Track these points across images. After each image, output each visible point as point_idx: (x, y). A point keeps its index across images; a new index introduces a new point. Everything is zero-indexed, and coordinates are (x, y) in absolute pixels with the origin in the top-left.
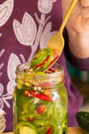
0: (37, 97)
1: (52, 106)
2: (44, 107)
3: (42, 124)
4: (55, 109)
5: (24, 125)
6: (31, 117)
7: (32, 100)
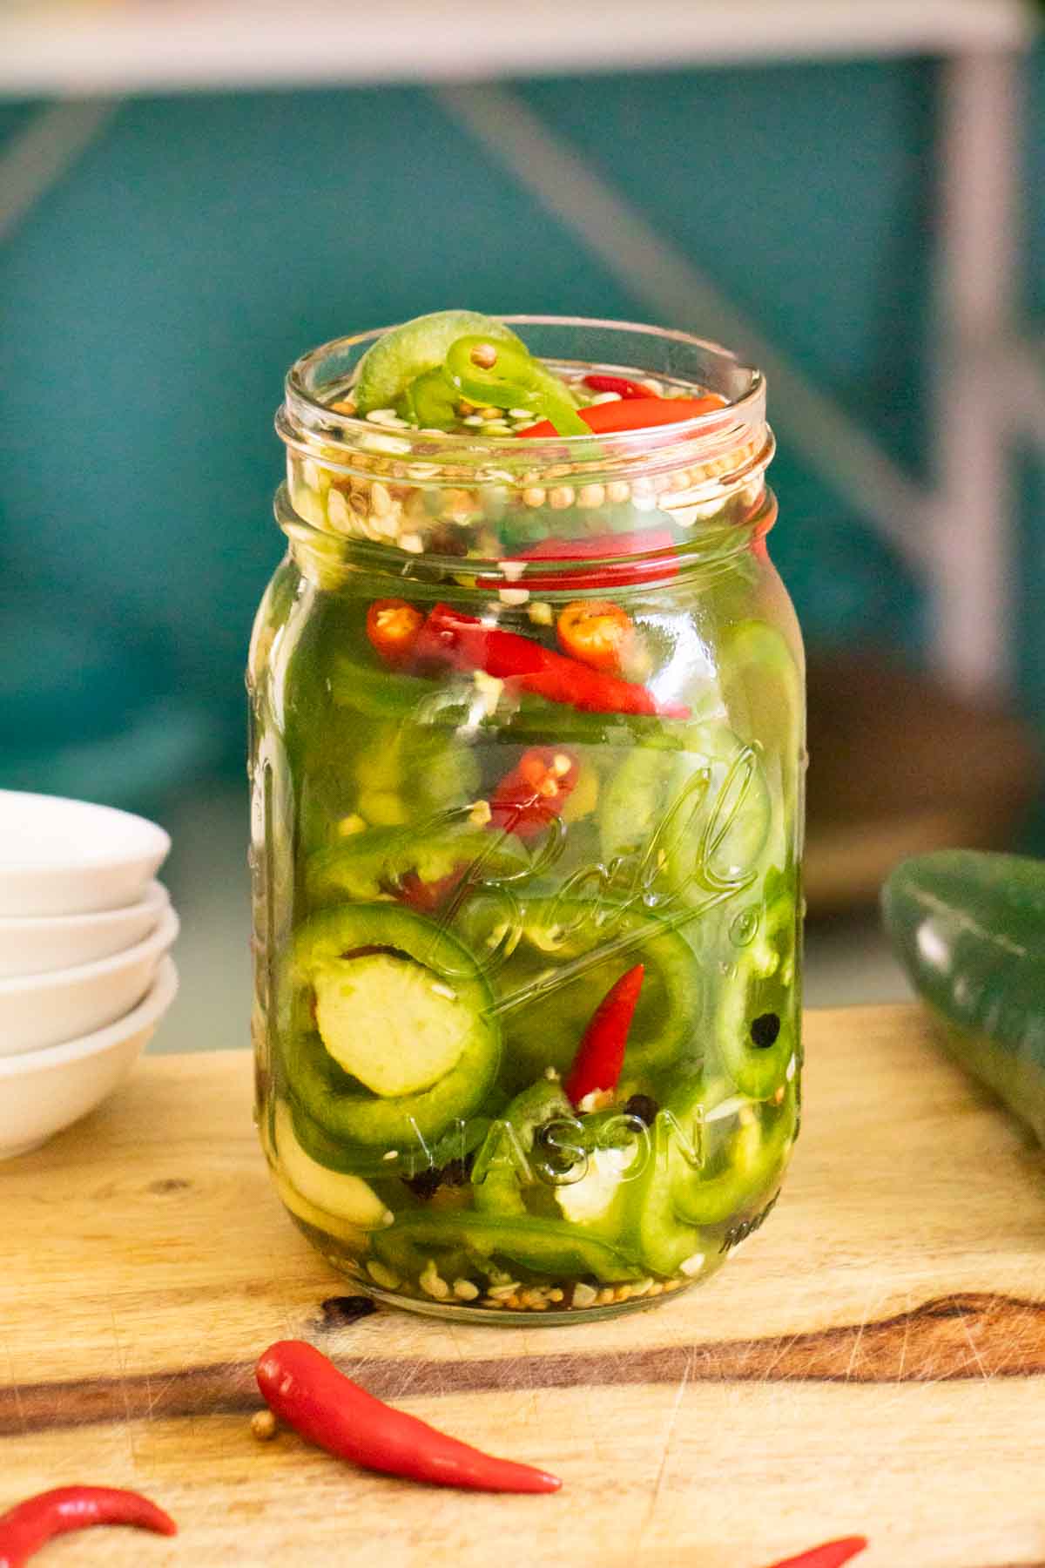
0: (494, 671)
1: (643, 760)
2: (562, 765)
3: (545, 938)
4: (679, 789)
5: (369, 950)
6: (434, 867)
7: (444, 703)
